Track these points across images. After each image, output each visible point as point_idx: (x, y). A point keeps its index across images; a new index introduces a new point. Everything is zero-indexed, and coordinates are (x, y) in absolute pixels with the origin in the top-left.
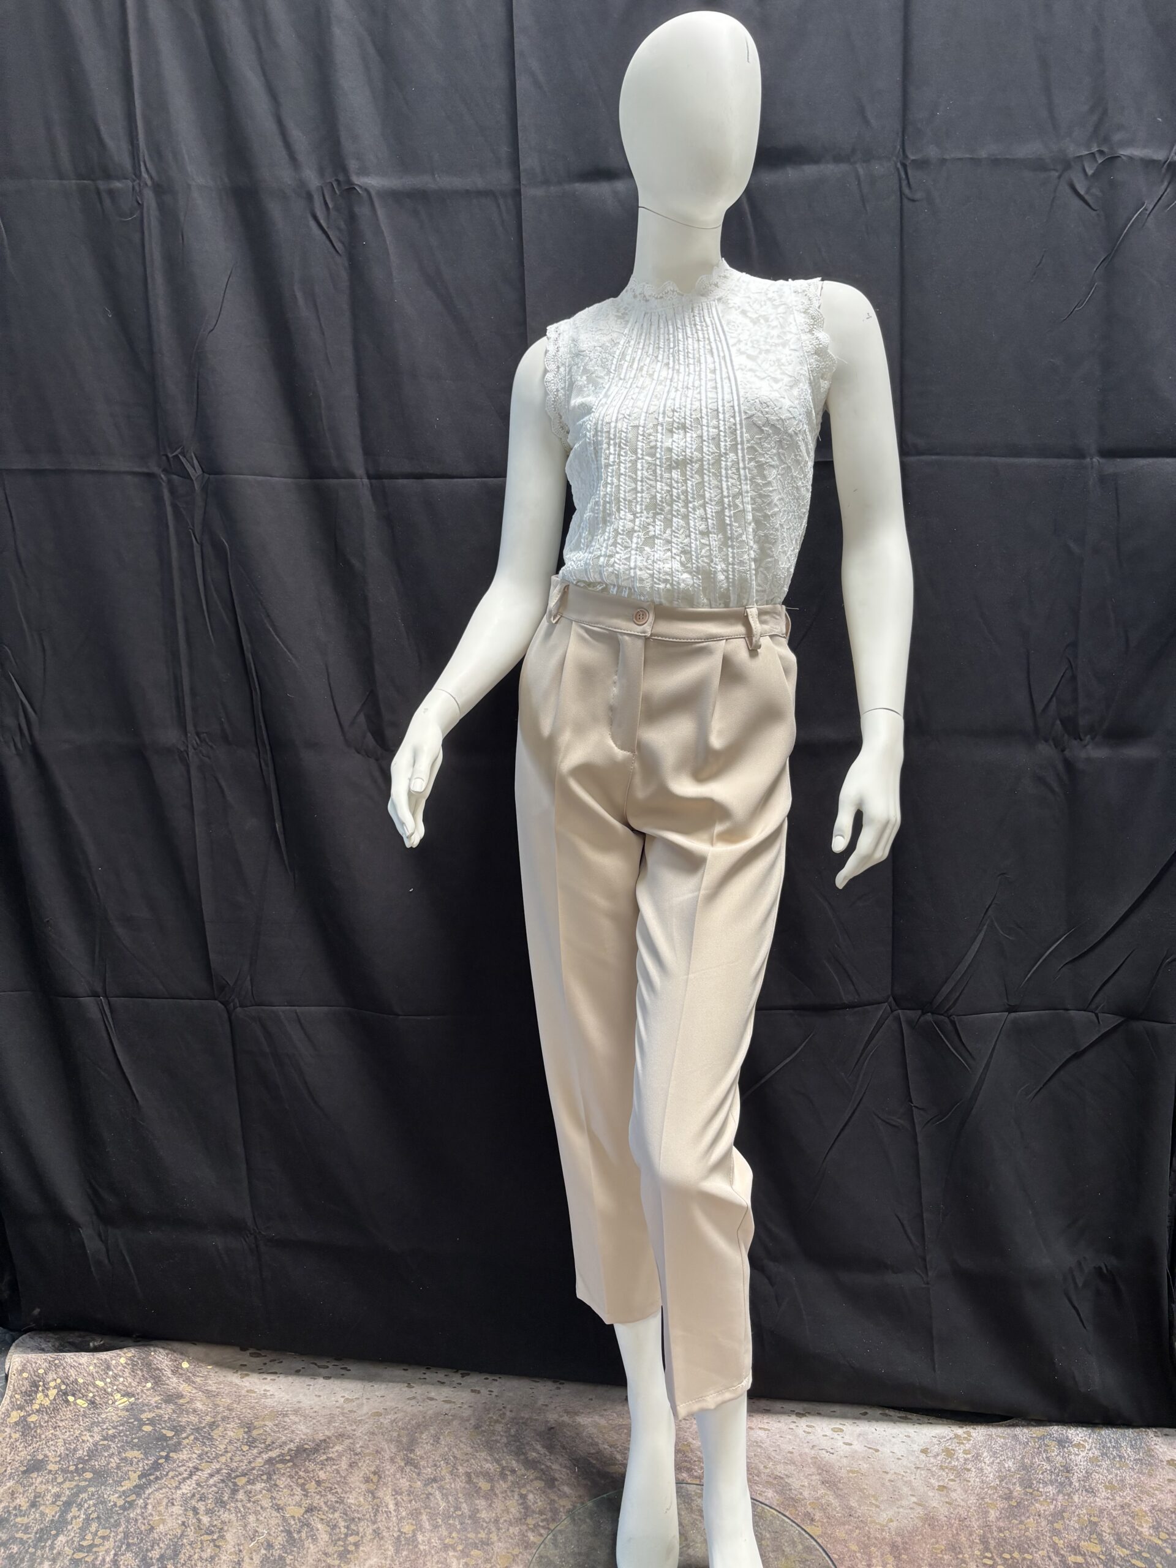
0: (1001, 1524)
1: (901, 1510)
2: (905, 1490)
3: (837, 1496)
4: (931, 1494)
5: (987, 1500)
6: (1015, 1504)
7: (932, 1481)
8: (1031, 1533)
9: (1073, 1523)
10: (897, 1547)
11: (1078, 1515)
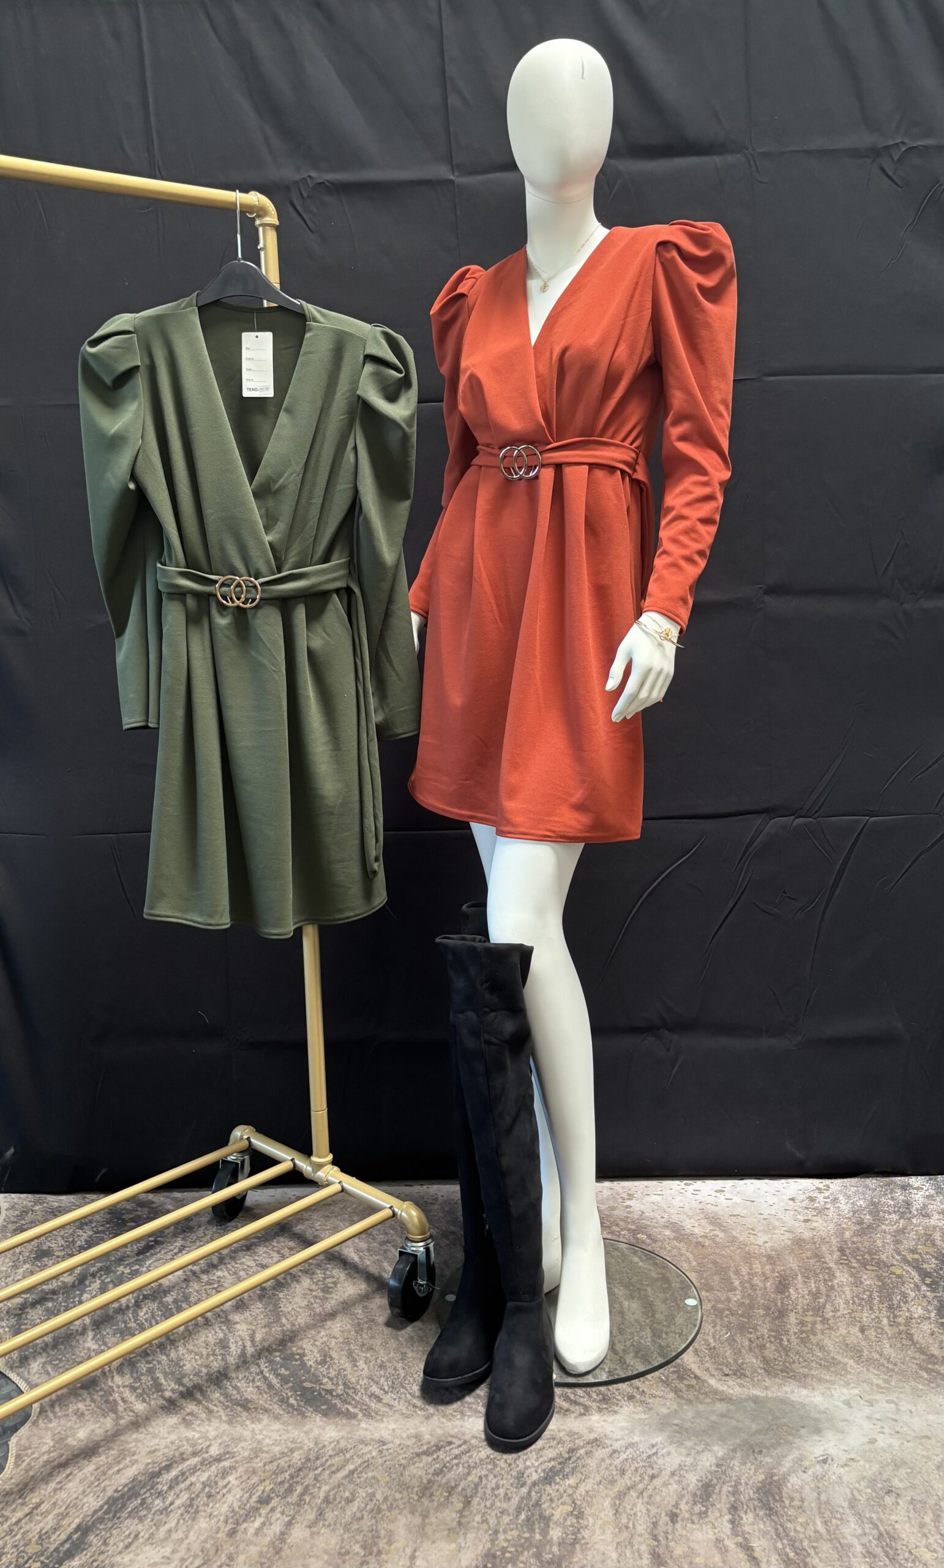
0: (855, 1239)
1: (774, 1236)
2: (777, 1223)
3: (722, 1231)
4: (797, 1225)
5: (845, 1226)
6: (865, 1226)
7: (799, 1217)
8: (879, 1243)
9: (912, 1235)
10: (772, 1258)
11: (916, 1231)
